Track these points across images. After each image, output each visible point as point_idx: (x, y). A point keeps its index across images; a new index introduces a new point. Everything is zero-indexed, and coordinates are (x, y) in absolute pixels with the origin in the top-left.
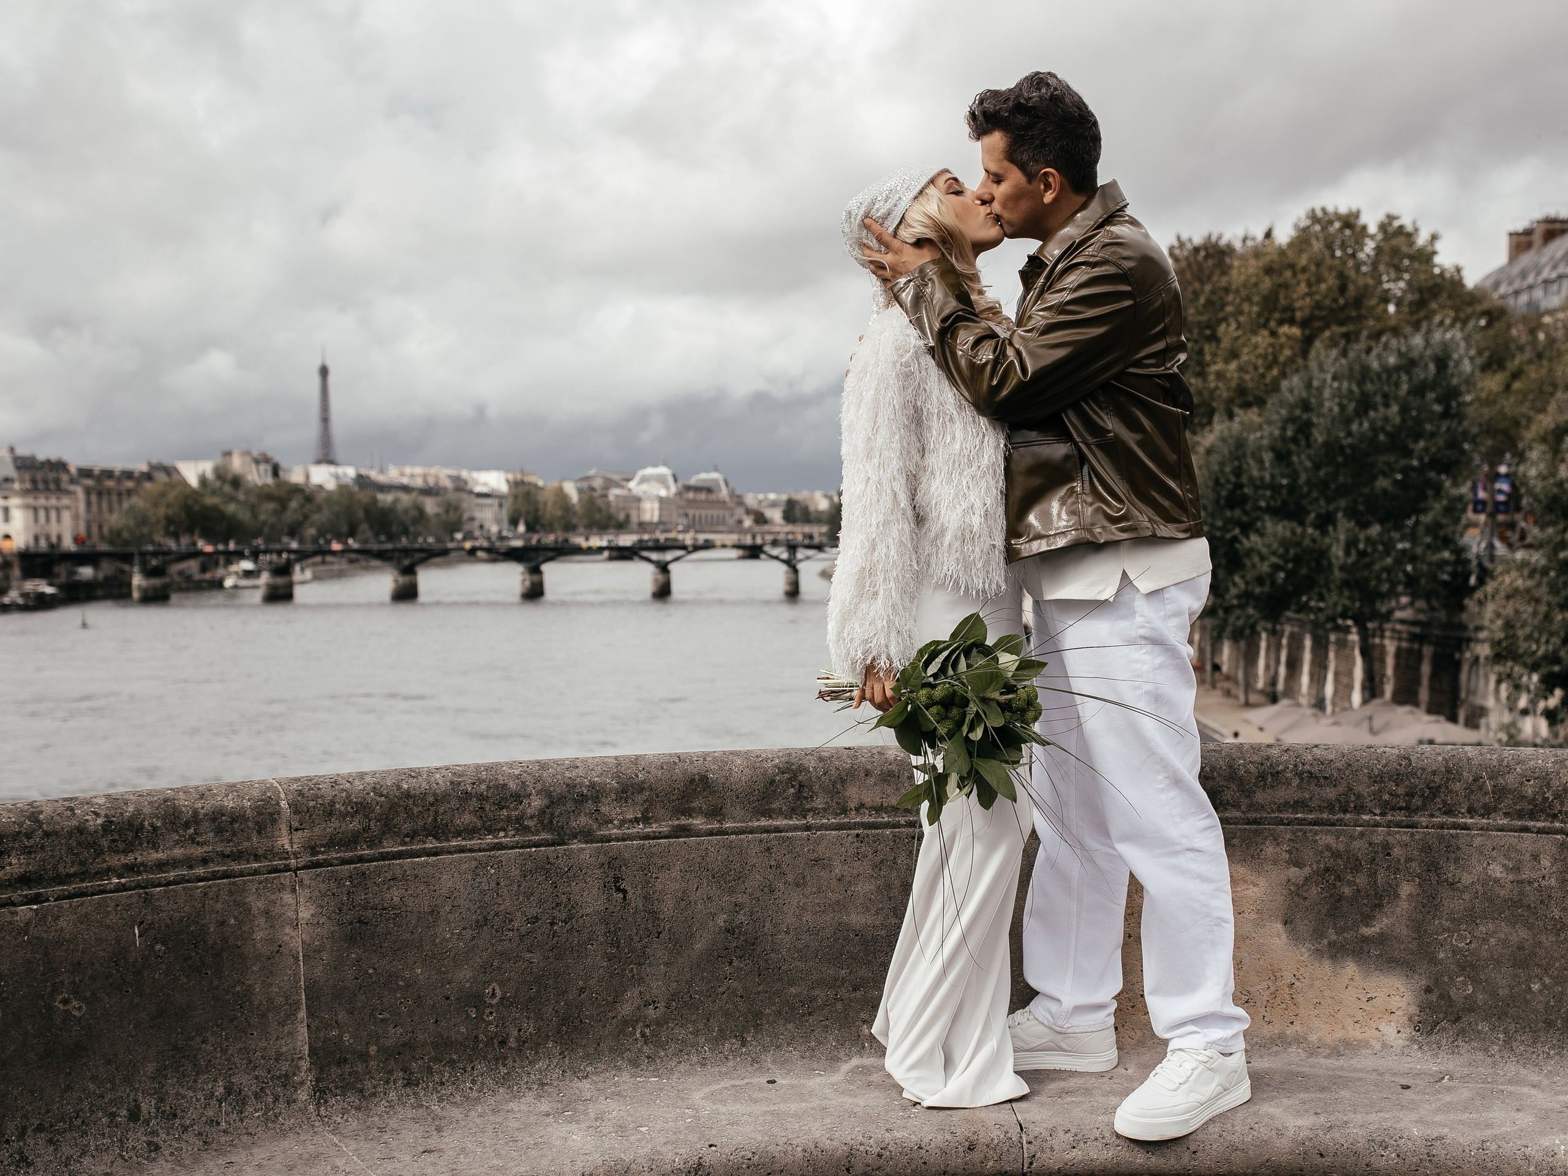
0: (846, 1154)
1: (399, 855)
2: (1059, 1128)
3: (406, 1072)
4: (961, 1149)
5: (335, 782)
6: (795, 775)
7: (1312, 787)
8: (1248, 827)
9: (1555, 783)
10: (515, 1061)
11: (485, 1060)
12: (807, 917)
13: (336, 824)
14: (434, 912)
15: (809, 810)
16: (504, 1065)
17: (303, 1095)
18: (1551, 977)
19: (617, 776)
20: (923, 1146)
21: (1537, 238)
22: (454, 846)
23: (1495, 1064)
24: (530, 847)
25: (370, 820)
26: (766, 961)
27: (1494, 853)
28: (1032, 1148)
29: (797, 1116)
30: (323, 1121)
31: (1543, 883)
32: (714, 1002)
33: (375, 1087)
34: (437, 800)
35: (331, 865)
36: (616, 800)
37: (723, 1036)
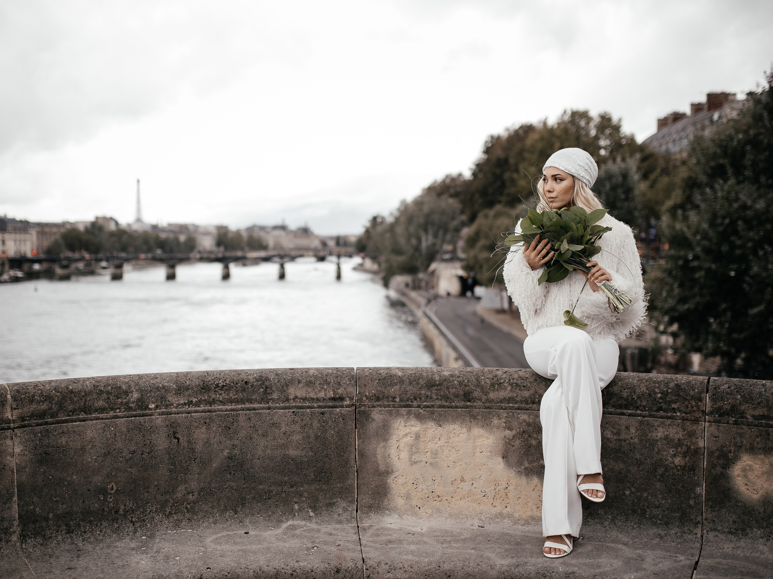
0: (275, 574)
1: (66, 421)
2: (382, 562)
3: (67, 526)
4: (332, 572)
5: (36, 386)
6: (264, 382)
7: (517, 391)
8: (485, 410)
9: (638, 391)
10: (122, 521)
11: (107, 520)
12: (268, 451)
13: (35, 406)
14: (83, 448)
15: (270, 399)
16: (117, 523)
17: (14, 538)
18: (635, 488)
19: (176, 382)
20: (314, 570)
21: (670, 121)
22: (94, 417)
23: (606, 531)
24: (131, 417)
25: (52, 404)
26: (248, 472)
27: (607, 426)
28: (368, 572)
29: (255, 553)
30: (23, 551)
31: (632, 441)
32: (222, 492)
33: (51, 534)
34: (86, 394)
35: (31, 426)
36: (175, 394)
37: (226, 509)
